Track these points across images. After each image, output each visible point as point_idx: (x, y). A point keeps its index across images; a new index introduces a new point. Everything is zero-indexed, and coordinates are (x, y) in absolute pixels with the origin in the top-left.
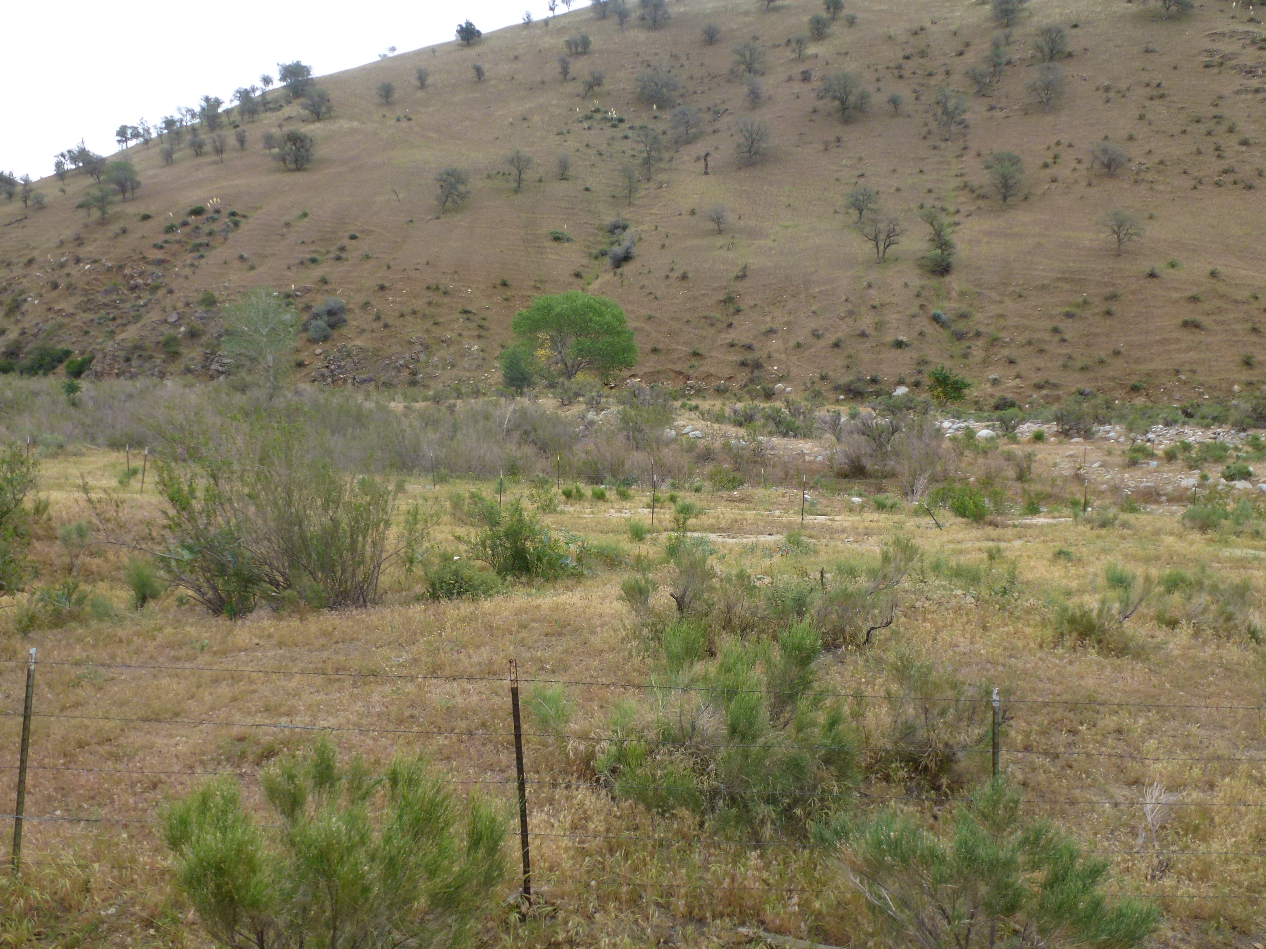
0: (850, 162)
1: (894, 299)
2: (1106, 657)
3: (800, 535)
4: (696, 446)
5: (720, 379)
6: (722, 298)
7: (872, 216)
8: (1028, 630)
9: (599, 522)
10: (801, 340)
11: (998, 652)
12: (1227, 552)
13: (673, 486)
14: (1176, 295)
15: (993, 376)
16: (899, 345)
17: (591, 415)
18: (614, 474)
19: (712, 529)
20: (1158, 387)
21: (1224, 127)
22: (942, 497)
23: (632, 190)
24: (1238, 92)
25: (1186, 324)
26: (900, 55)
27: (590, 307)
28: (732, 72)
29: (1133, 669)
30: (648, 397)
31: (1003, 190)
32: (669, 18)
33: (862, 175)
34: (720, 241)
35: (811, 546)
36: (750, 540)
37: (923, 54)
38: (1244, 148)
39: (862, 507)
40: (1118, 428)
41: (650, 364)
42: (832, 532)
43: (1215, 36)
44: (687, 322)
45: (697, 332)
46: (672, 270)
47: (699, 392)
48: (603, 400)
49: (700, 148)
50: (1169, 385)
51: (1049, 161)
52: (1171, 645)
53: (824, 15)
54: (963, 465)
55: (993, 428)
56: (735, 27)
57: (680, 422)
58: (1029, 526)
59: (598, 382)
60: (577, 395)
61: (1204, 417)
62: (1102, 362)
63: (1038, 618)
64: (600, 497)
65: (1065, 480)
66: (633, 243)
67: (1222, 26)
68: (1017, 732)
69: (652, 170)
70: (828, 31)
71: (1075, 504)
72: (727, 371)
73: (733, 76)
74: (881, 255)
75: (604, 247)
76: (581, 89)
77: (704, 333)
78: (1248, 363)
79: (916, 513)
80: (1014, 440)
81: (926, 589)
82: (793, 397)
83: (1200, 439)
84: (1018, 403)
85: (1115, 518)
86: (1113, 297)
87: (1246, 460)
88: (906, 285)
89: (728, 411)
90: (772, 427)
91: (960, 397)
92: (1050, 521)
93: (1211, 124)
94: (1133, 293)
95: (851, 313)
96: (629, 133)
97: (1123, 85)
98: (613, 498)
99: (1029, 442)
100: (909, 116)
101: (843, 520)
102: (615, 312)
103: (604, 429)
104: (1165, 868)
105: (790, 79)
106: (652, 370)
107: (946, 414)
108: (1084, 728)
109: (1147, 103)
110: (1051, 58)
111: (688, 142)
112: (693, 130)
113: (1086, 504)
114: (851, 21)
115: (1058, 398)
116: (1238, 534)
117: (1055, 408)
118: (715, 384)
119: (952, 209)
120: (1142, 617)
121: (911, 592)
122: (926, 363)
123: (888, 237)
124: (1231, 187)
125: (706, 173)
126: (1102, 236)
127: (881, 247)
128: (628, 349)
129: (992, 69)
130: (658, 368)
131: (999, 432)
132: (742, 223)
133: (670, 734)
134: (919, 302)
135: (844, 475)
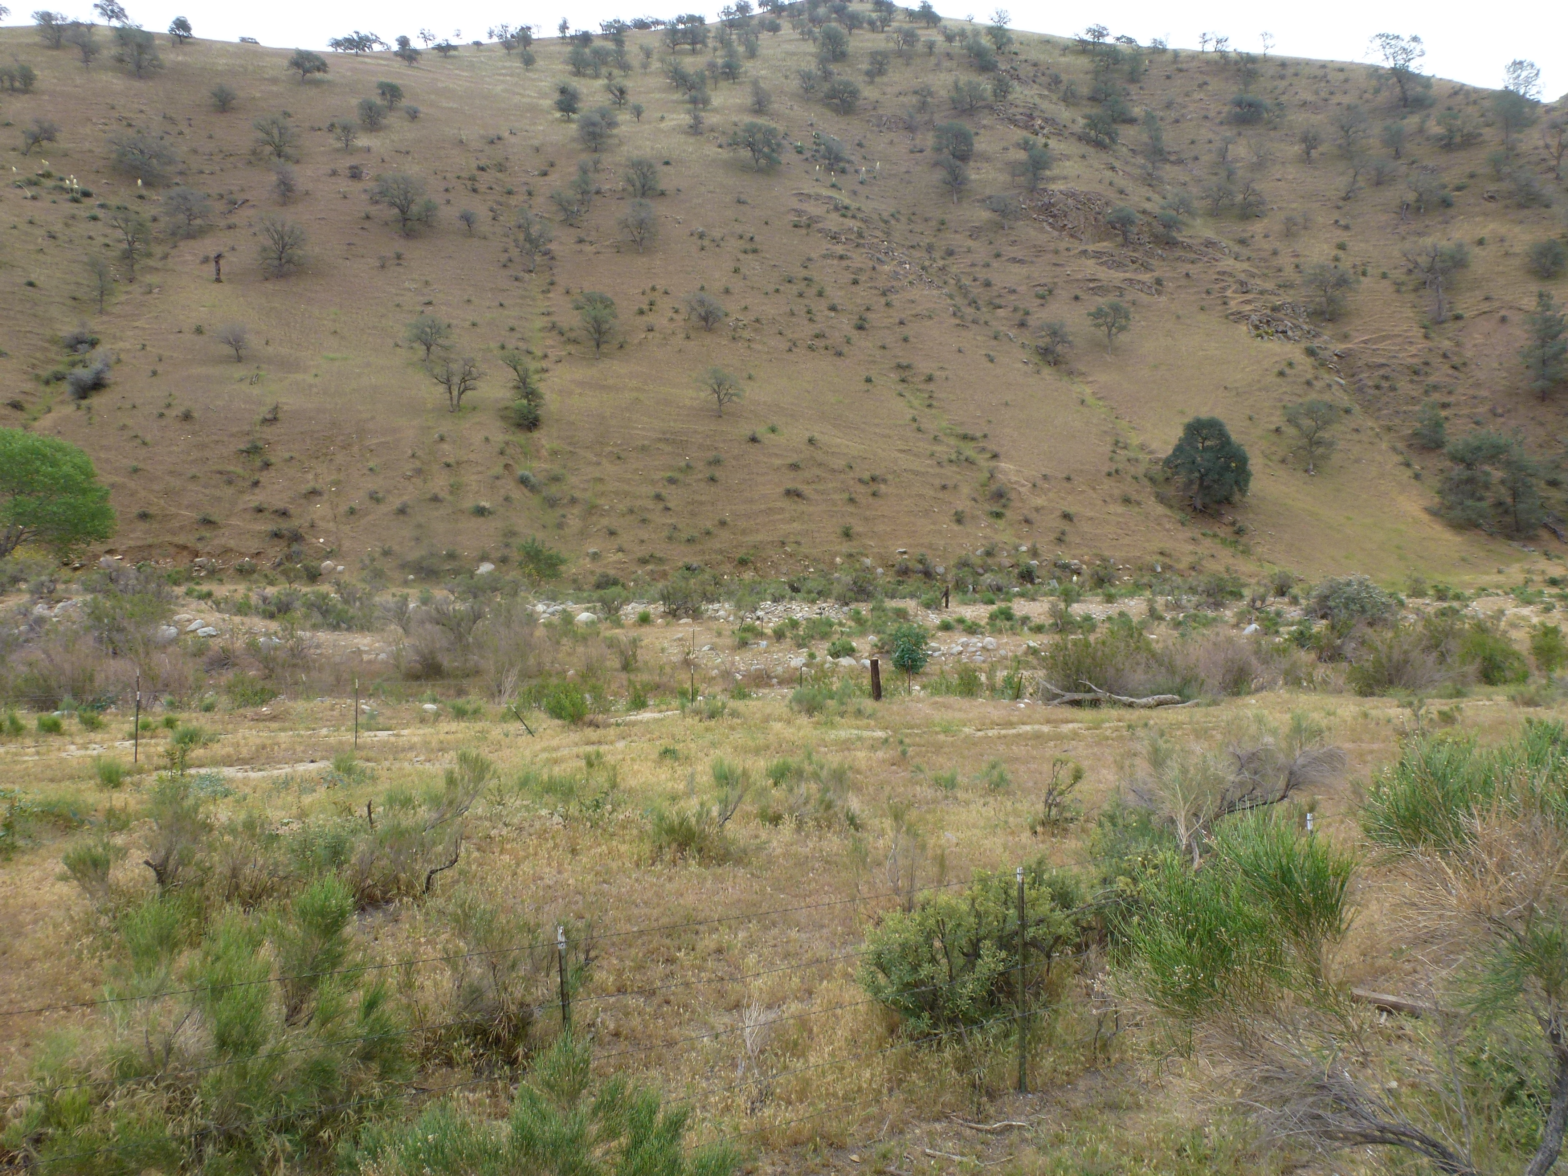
0: (413, 286)
1: (472, 457)
2: (707, 867)
3: (353, 758)
4: (208, 648)
5: (243, 555)
6: (242, 447)
7: (442, 354)
8: (623, 848)
9: (49, 766)
10: (355, 504)
11: (589, 878)
12: (832, 735)
13: (171, 705)
14: (777, 462)
15: (592, 550)
16: (481, 512)
17: (40, 609)
18: (77, 693)
19: (228, 762)
20: (765, 560)
21: (814, 291)
22: (535, 697)
23: (103, 292)
24: (824, 257)
25: (788, 493)
26: (474, 165)
27: (38, 454)
28: (254, 153)
29: (735, 877)
30: (133, 582)
31: (596, 336)
32: (161, 67)
33: (429, 303)
34: (239, 371)
35: (368, 771)
36: (285, 770)
37: (501, 168)
38: (833, 314)
39: (437, 715)
40: (727, 606)
41: (139, 534)
42: (396, 751)
43: (803, 196)
44: (194, 477)
45: (207, 491)
46: (169, 406)
47: (213, 574)
48: (60, 587)
49: (209, 246)
50: (775, 558)
51: (645, 307)
52: (775, 844)
53: (378, 101)
54: (560, 656)
55: (593, 610)
56: (258, 95)
57: (184, 616)
58: (634, 724)
59: (51, 561)
60: (15, 580)
61: (809, 592)
62: (708, 533)
63: (635, 832)
64: (53, 728)
65: (674, 668)
66: (107, 365)
67: (808, 188)
68: (608, 972)
69: (136, 267)
70: (385, 122)
71: (683, 694)
72: (254, 545)
73: (255, 158)
74: (455, 402)
75: (60, 368)
76: (21, 142)
77: (218, 493)
78: (847, 534)
79: (504, 718)
80: (618, 624)
81: (504, 813)
82: (346, 578)
83: (807, 615)
84: (621, 580)
85: (724, 706)
86: (717, 462)
87: (849, 635)
88: (487, 439)
89: (254, 599)
90: (317, 618)
91: (556, 575)
92: (657, 715)
93: (802, 286)
94: (736, 458)
95: (419, 472)
96: (100, 213)
97: (717, 233)
98: (74, 729)
99: (634, 625)
100: (485, 238)
101: (412, 734)
102: (77, 460)
103: (61, 628)
104: (764, 1096)
105: (334, 173)
106: (139, 543)
107: (540, 595)
108: (681, 955)
109: (742, 256)
110: (643, 194)
111: (191, 236)
112: (198, 222)
113: (695, 693)
114: (413, 115)
115: (664, 575)
116: (842, 715)
117: (660, 585)
118: (236, 562)
119: (539, 353)
120: (747, 816)
121: (486, 818)
122: (513, 534)
123: (463, 380)
124: (823, 352)
125: (218, 280)
126: (702, 395)
127: (455, 393)
128: (101, 514)
129: (579, 197)
130: (150, 541)
131: (601, 616)
132: (270, 349)
133: (130, 1066)
134: (503, 460)
135: (414, 676)
